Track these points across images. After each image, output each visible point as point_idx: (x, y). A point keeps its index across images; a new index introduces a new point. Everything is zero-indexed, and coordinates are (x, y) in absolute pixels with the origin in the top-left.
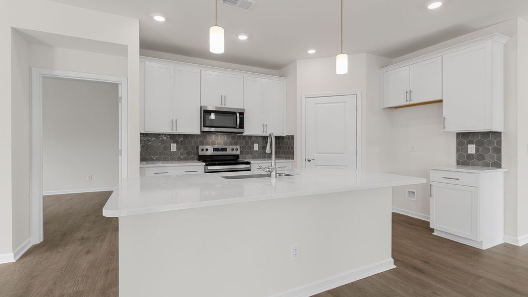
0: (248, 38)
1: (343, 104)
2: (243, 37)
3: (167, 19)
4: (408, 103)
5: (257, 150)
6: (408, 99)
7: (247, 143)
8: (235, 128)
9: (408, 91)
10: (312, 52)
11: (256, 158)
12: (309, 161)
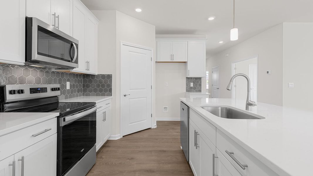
8: (71, 61)
9: (172, 55)
12: (125, 96)
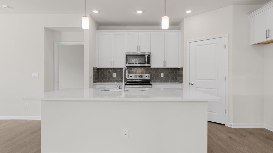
0: (143, 12)
1: (216, 44)
2: (140, 12)
3: (99, 12)
4: (268, 40)
5: (163, 77)
6: (268, 36)
7: (156, 73)
8: (145, 64)
9: (268, 30)
10: (189, 12)
11: (162, 82)
12: (192, 84)
